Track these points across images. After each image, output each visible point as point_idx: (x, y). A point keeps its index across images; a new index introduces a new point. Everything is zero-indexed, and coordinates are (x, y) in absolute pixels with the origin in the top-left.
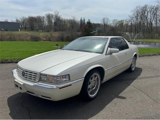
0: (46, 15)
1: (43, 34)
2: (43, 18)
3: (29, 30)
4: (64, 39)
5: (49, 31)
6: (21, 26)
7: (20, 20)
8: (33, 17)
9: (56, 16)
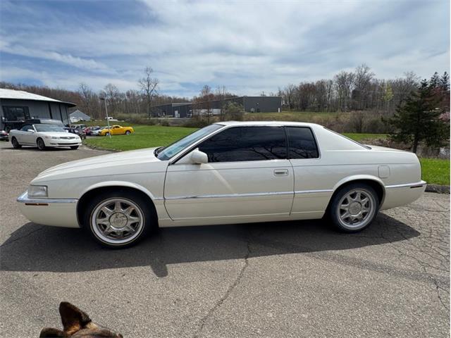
0: (337, 76)
1: (320, 117)
2: (329, 83)
3: (298, 110)
4: (362, 129)
5: (335, 111)
6: (286, 103)
7: (285, 92)
8: (309, 84)
9: (361, 77)
